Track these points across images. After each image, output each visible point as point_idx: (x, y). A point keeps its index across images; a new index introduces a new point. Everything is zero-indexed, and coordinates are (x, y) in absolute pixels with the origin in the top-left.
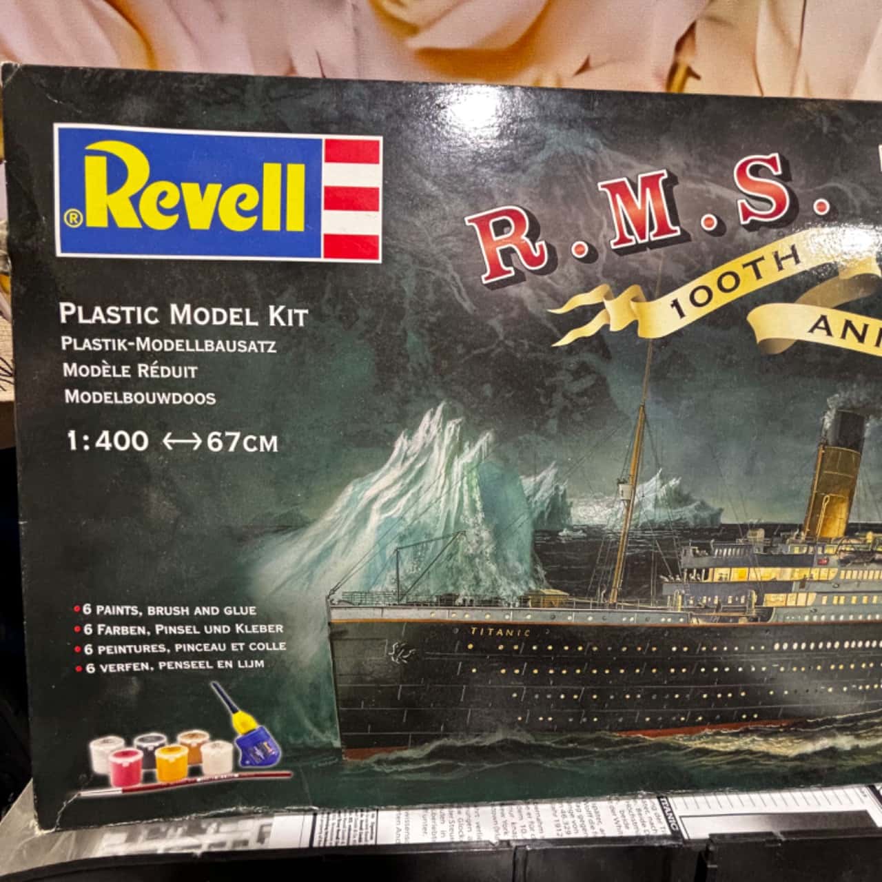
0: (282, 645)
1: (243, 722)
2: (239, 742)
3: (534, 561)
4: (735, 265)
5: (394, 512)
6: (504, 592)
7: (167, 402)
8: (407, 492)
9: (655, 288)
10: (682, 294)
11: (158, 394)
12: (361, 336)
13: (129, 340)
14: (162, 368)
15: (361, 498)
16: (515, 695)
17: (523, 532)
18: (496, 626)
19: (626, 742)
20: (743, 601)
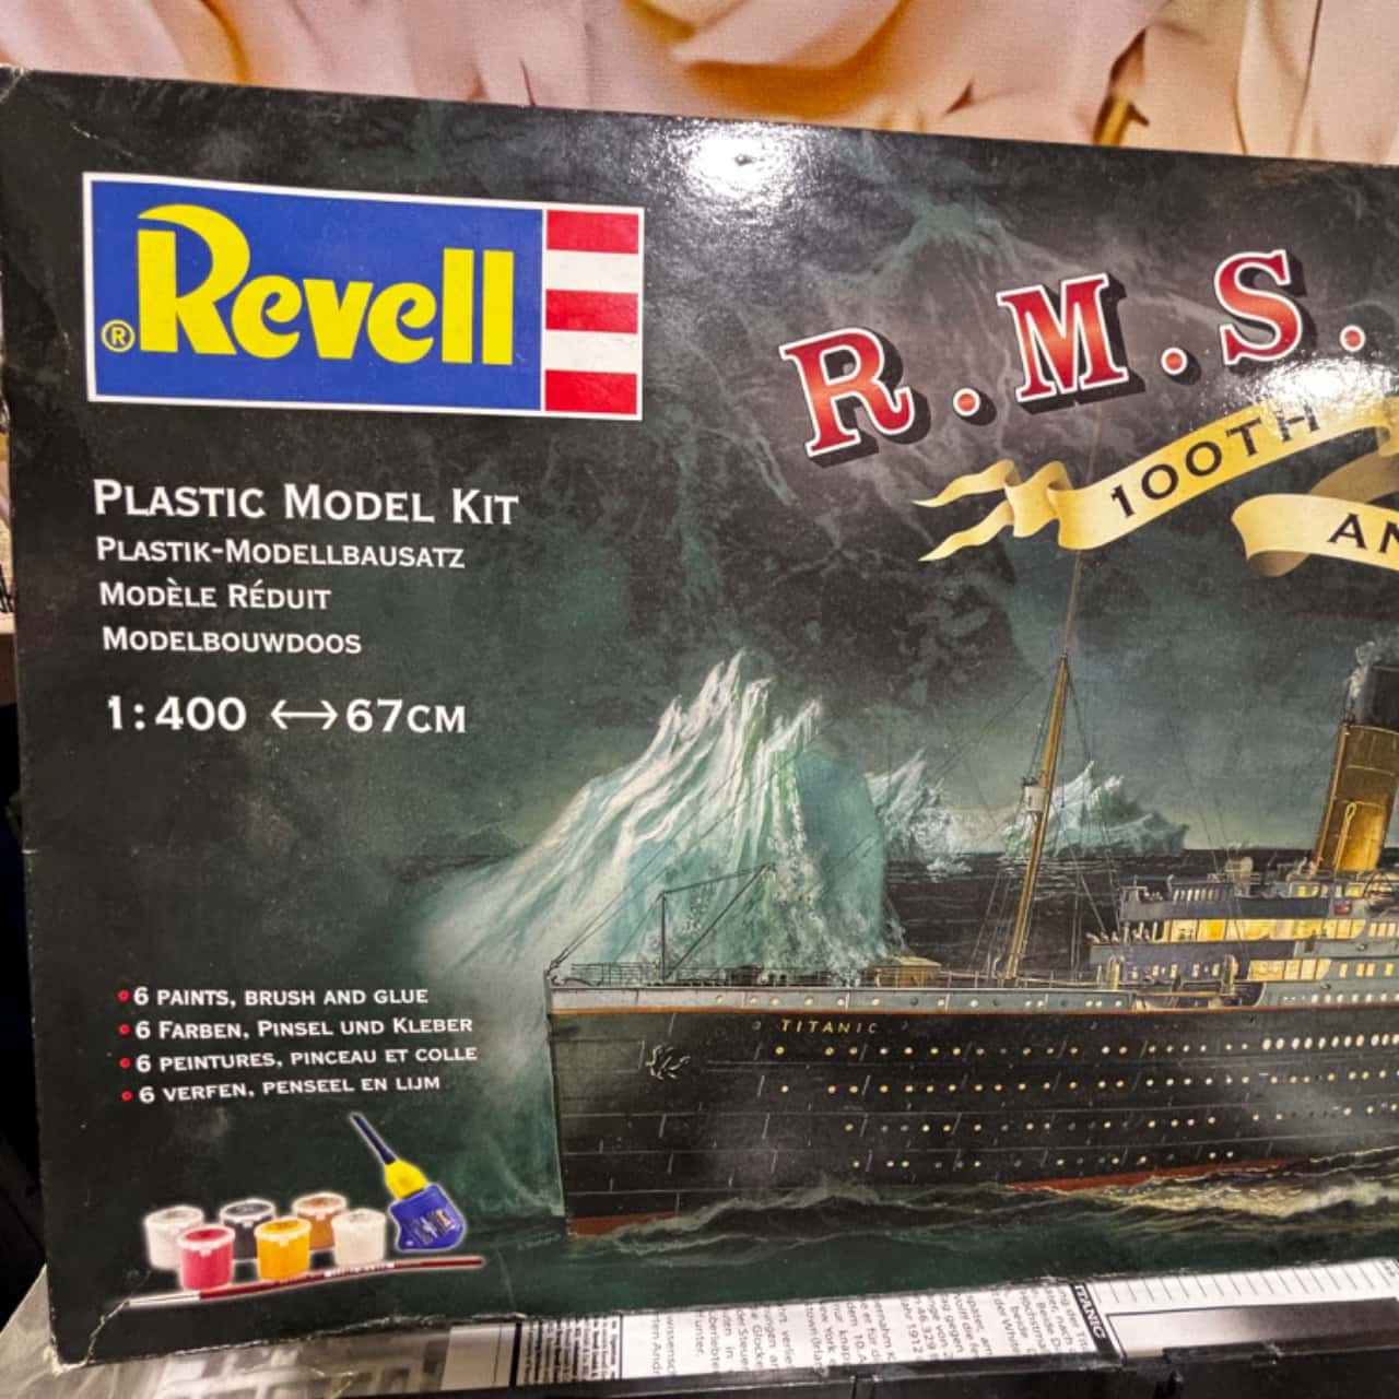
0: (469, 1051)
1: (402, 1178)
2: (396, 1211)
3: (887, 913)
4: (1213, 432)
5: (658, 833)
6: (835, 964)
7: (279, 648)
8: (679, 799)
9: (1087, 467)
10: (1130, 478)
11: (263, 636)
12: (607, 542)
13: (214, 544)
14: (271, 592)
15: (605, 810)
16: (849, 1127)
17: (869, 867)
18: (823, 1018)
19: (1025, 1198)
20: (1215, 972)
